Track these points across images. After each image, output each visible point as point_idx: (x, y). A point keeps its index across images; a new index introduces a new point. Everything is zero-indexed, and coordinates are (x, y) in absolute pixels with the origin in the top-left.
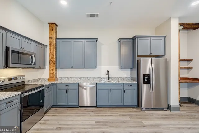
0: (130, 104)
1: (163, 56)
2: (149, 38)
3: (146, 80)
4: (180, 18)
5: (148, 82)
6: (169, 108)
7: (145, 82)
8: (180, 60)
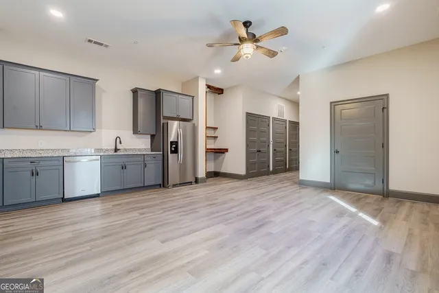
0: (153, 183)
1: (190, 120)
2: (177, 95)
3: (173, 149)
4: (207, 80)
5: (175, 151)
6: (197, 181)
7: (172, 152)
8: (207, 128)
